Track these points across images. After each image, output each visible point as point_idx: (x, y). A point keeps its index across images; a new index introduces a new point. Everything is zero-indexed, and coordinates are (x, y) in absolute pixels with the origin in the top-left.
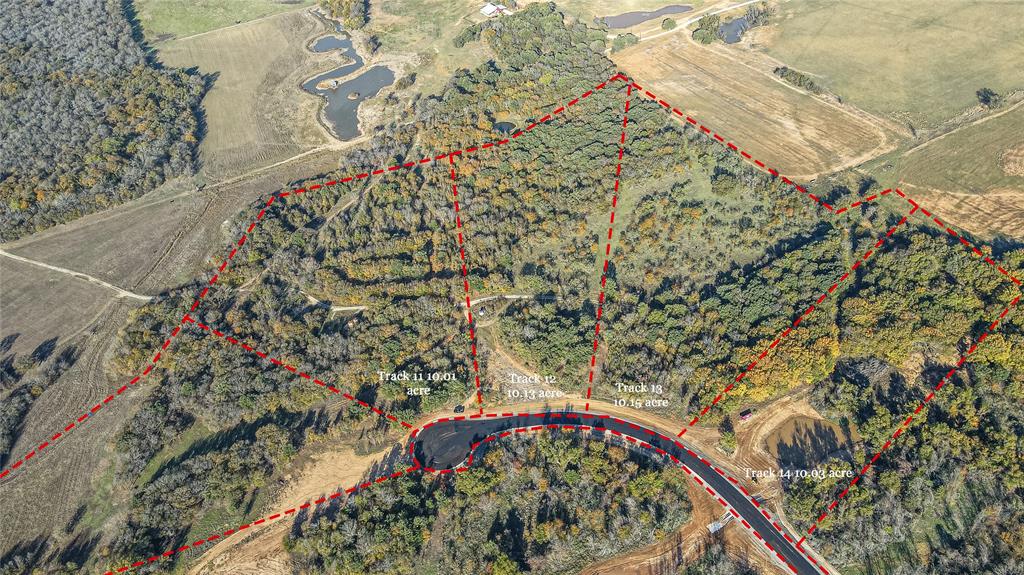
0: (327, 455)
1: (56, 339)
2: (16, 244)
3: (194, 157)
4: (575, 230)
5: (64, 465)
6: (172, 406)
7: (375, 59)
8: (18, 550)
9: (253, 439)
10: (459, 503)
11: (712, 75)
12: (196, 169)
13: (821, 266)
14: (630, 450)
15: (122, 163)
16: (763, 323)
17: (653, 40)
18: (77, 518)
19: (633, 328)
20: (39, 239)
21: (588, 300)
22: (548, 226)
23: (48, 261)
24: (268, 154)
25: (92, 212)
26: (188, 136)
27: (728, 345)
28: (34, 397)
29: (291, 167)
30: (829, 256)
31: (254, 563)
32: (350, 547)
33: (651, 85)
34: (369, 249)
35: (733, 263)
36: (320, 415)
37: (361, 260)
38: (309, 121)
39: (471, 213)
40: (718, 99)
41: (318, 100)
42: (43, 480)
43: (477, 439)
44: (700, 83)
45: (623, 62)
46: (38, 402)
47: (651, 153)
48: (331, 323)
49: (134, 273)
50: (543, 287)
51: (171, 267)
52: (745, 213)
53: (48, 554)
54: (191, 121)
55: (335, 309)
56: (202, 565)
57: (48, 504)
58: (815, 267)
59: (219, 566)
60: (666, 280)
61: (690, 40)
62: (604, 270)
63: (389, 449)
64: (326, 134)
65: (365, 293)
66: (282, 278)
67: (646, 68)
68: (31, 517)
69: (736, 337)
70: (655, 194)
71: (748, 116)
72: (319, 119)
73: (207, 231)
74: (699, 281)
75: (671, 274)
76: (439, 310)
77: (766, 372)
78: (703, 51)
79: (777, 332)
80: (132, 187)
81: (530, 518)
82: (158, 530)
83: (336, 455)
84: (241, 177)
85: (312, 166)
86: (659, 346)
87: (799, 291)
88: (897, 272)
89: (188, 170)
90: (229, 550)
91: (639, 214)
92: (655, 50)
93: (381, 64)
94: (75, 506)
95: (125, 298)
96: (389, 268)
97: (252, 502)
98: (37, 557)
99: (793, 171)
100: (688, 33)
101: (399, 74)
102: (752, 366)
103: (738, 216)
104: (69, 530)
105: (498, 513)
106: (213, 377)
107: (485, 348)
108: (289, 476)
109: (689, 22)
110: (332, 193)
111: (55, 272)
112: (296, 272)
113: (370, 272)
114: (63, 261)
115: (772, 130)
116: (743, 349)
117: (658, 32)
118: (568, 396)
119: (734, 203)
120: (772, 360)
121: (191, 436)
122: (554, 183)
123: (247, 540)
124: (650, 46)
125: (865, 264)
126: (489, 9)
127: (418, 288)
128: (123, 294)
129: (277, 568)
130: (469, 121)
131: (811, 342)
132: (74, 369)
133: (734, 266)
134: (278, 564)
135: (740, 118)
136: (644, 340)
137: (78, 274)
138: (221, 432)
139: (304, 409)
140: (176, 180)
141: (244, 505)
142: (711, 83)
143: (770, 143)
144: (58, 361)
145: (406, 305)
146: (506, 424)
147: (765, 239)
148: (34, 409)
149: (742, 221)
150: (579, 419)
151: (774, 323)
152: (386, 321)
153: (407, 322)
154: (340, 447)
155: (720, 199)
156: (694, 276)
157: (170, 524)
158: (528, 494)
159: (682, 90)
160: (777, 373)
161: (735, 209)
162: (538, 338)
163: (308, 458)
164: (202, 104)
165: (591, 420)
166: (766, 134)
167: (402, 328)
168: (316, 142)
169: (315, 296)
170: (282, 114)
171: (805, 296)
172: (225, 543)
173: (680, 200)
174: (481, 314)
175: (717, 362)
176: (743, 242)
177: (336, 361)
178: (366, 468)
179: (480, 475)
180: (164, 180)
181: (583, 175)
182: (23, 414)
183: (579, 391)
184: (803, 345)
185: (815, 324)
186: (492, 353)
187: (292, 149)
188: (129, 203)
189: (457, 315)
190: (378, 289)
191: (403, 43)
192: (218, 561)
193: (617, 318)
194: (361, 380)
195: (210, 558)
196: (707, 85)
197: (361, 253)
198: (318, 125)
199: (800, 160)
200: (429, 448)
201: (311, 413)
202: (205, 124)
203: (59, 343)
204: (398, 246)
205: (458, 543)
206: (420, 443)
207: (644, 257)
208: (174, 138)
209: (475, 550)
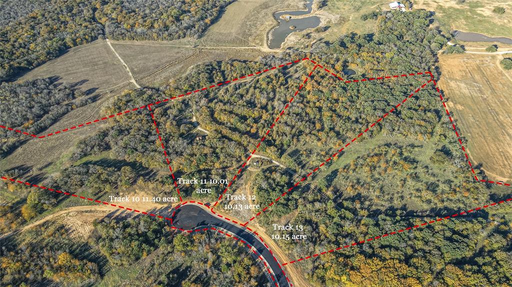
0: (143, 193)
1: (97, 89)
2: (116, 42)
3: (204, 31)
4: (334, 144)
5: (60, 142)
6: (106, 139)
7: (318, 12)
8: (22, 167)
9: (119, 169)
10: (169, 249)
11: (493, 89)
12: (200, 37)
13: (454, 236)
14: (264, 273)
15: (174, 22)
16: (387, 249)
17: (473, 55)
18: (46, 166)
19: (317, 211)
20: (125, 43)
21: (310, 184)
22: (322, 135)
23: (120, 54)
24: (234, 42)
25: (149, 40)
26: (208, 21)
27: (357, 250)
28: (72, 109)
29: (238, 52)
30: (465, 233)
31: (81, 223)
32: (112, 240)
33: (449, 81)
34: (232, 107)
35: (405, 205)
36: (154, 174)
37: (225, 110)
38: (263, 32)
39: (291, 110)
40: (483, 105)
41: (275, 23)
42: (50, 145)
43: (203, 223)
44: (481, 91)
45: (444, 61)
46: (72, 112)
47: (410, 120)
48: (192, 134)
49: (143, 73)
50: (294, 166)
51: (157, 77)
52: (438, 181)
53: (29, 174)
54: (215, 14)
55: (199, 128)
56: (66, 211)
57: (43, 155)
58: (448, 234)
59: (70, 216)
60: (359, 194)
61: (498, 63)
62: (332, 173)
63: (165, 205)
64: (265, 42)
65: (215, 126)
66: (190, 103)
67: (455, 70)
68: (35, 157)
69: (366, 248)
70: (396, 144)
71: (494, 123)
72: (268, 33)
73: (183, 67)
74: (376, 205)
75: (364, 193)
76: (238, 152)
77: (363, 276)
78: (501, 73)
79: (391, 259)
80: (170, 35)
81: (193, 275)
82: (60, 188)
83: (145, 195)
84: (215, 48)
85: (247, 55)
86: (322, 228)
87: (426, 243)
88: (501, 266)
89: (196, 36)
90: (78, 212)
91: (376, 151)
92: (470, 61)
93: (318, 16)
94: (50, 160)
95: (132, 83)
96: (233, 120)
97: (101, 196)
98: (24, 174)
99: (493, 170)
100: (501, 58)
101: (323, 24)
102: (358, 269)
103: (432, 179)
104: (41, 169)
105: (183, 264)
106: (129, 133)
107: (242, 182)
108: (122, 194)
109: (506, 52)
110: (242, 72)
111: (119, 60)
112: (197, 102)
113: (224, 118)
114: (124, 57)
115: (502, 138)
116: (362, 257)
117: (482, 51)
118: (259, 227)
119: (436, 171)
120: (372, 272)
121: (104, 155)
122: (346, 114)
123: (87, 212)
124: (469, 57)
125: (487, 250)
126: (394, 5)
127: (236, 136)
128: (133, 81)
129: (86, 231)
130: (332, 62)
131: (405, 277)
132: (93, 104)
133: (404, 208)
134: (88, 229)
135: (488, 124)
136: (318, 221)
137: (125, 65)
138: (115, 159)
139: (151, 167)
140: (190, 39)
141: (97, 196)
142: (488, 94)
143: (493, 145)
144: (90, 98)
145: (223, 142)
146: (221, 224)
147: (436, 201)
148: (69, 114)
149: (432, 184)
150: (254, 242)
151: (393, 252)
152: (209, 145)
153: (218, 150)
154: (149, 192)
155: (431, 165)
156: (376, 201)
157: (66, 188)
158: (201, 264)
159: (466, 91)
160: (368, 281)
161: (434, 175)
162: (267, 190)
163: (134, 190)
164: (227, 7)
165: (259, 246)
166: (496, 138)
167: (214, 152)
168: (258, 44)
169: (197, 117)
170: (255, 25)
171: (427, 248)
172: (79, 208)
173: (406, 154)
174: (255, 164)
175: (341, 255)
176: (421, 197)
177: (177, 153)
178: (150, 208)
179: (184, 241)
180: (185, 37)
181: (363, 116)
182: (64, 114)
183: (267, 228)
184: (398, 275)
185: (417, 268)
186: (243, 186)
187: (244, 42)
188: (165, 42)
189: (243, 158)
190: (220, 128)
191: (338, 8)
192: (71, 214)
193: (313, 202)
194: (180, 167)
195: (70, 211)
196: (484, 94)
197: (227, 107)
198: (265, 36)
199: (504, 165)
200: (181, 215)
201: (152, 171)
202: (221, 17)
203: (97, 91)
204: (245, 111)
205: (155, 266)
206: (179, 210)
207: (358, 176)
208: (202, 19)
209: (159, 274)
